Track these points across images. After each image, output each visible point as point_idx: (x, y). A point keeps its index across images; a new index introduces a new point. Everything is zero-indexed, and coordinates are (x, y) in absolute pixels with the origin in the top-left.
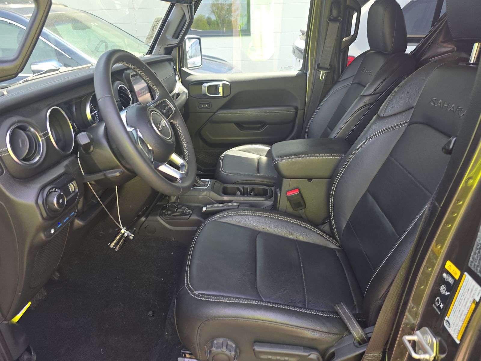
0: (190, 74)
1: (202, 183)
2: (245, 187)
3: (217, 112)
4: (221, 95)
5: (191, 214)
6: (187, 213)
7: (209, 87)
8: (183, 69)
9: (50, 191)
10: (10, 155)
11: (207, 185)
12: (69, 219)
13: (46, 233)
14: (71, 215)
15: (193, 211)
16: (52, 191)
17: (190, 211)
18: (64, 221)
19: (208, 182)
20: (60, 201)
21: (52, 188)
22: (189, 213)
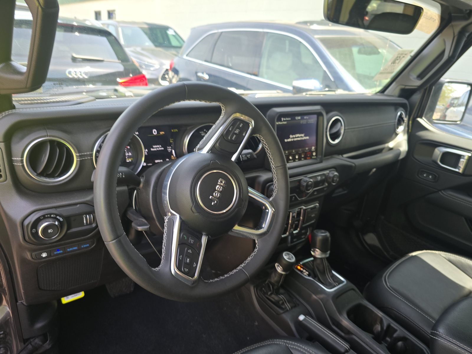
0: (425, 129)
1: (331, 280)
2: (394, 325)
3: (443, 191)
4: (461, 171)
5: (287, 311)
6: (283, 307)
7: (445, 154)
8: (419, 119)
9: (47, 216)
10: (23, 166)
11: (335, 286)
12: (79, 249)
13: (34, 254)
14: (82, 246)
15: (292, 308)
16: (50, 217)
17: (288, 306)
18: (68, 250)
19: (339, 284)
20: (49, 231)
21: (51, 214)
22: (286, 308)
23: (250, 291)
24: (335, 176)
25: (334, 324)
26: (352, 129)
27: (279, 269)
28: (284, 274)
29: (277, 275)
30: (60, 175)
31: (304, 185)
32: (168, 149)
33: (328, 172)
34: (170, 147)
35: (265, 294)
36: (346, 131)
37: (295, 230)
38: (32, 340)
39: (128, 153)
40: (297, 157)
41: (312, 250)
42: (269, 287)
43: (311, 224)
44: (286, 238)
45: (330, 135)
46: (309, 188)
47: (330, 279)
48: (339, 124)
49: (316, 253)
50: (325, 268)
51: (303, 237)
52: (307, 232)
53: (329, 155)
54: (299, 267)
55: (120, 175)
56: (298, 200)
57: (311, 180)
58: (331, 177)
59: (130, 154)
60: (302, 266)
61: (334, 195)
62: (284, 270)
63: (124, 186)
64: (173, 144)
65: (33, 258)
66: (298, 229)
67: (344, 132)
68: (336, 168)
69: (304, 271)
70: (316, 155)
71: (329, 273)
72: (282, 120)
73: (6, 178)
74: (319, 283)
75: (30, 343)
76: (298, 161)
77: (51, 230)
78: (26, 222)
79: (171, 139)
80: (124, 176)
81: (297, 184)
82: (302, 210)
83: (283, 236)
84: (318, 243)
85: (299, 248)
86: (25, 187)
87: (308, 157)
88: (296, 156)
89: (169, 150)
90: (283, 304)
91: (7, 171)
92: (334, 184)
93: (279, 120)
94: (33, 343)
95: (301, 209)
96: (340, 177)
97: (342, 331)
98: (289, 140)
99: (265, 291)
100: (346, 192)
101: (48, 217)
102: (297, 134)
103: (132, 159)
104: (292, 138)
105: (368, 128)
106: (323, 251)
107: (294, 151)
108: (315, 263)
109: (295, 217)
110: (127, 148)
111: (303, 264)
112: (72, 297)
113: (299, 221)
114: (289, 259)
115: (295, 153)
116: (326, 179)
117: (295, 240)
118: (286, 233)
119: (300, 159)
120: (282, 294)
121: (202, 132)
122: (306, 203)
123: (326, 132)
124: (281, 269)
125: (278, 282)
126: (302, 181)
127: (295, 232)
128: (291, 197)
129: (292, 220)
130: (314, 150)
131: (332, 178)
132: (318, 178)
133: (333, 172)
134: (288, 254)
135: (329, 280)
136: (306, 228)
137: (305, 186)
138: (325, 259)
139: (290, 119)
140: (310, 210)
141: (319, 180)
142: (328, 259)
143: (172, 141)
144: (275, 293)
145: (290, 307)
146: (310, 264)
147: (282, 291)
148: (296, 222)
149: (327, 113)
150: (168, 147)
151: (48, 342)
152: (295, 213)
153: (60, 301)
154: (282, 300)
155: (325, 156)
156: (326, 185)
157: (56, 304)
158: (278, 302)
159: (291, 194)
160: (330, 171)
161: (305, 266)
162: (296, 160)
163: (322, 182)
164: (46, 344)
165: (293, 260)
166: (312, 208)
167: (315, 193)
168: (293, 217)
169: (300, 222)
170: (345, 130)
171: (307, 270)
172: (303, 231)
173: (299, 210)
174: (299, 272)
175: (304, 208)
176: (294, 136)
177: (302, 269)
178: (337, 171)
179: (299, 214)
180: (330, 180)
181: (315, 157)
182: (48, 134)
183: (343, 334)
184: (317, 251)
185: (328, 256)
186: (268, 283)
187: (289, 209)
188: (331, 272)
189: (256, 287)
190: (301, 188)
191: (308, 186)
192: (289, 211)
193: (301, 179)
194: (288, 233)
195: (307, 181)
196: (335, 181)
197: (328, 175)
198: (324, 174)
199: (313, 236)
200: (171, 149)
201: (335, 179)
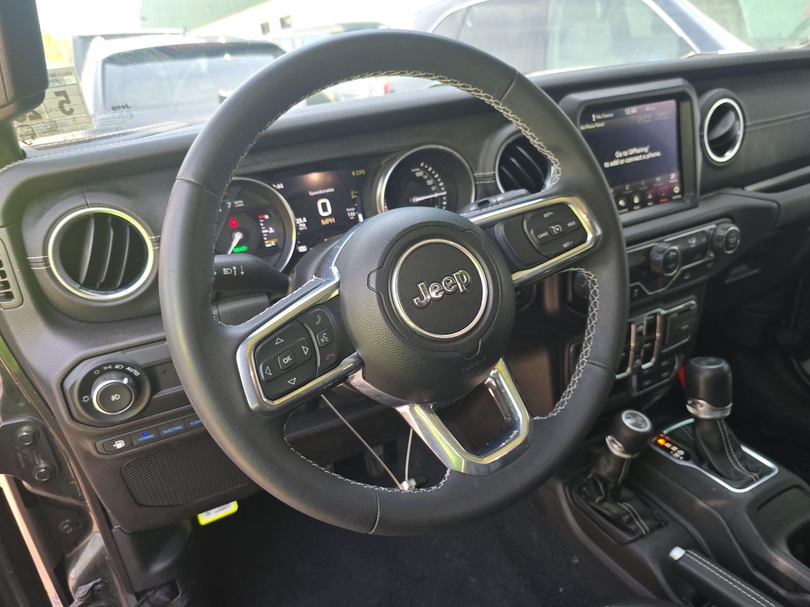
1: (740, 468)
5: (642, 536)
6: (632, 527)
9: (106, 368)
10: (49, 271)
11: (751, 482)
12: (186, 430)
13: (99, 444)
14: (192, 424)
15: (652, 530)
16: (113, 370)
17: (643, 525)
18: (165, 432)
19: (761, 476)
20: (114, 398)
21: (114, 364)
22: (638, 529)
23: (555, 493)
24: (729, 235)
25: (756, 567)
26: (763, 123)
27: (616, 449)
28: (628, 459)
29: (612, 460)
30: (125, 284)
31: (659, 261)
32: (349, 214)
33: (713, 226)
34: (353, 209)
35: (589, 499)
36: (748, 130)
37: (645, 362)
38: (149, 594)
39: (268, 229)
40: (636, 200)
41: (690, 402)
42: (596, 485)
43: (683, 345)
44: (627, 379)
45: (711, 143)
46: (670, 267)
47: (737, 465)
48: (731, 116)
49: (701, 409)
50: (724, 442)
51: (664, 375)
52: (674, 365)
53: (712, 189)
54: (661, 441)
55: (233, 270)
56: (647, 295)
57: (675, 248)
58: (723, 236)
59: (271, 230)
60: (667, 438)
61: (728, 281)
62: (627, 450)
63: (261, 295)
64: (358, 200)
65: (99, 451)
66: (653, 360)
67: (744, 133)
68: (729, 216)
69: (674, 448)
70: (682, 192)
71: (735, 451)
72: (594, 120)
73: (21, 299)
74: (713, 475)
75: (147, 599)
76: (638, 209)
77: (117, 397)
78: (68, 384)
79: (352, 192)
80: (242, 273)
81: (641, 259)
82: (658, 318)
83: (618, 376)
84: (702, 388)
85: (657, 398)
86: (63, 314)
87: (664, 197)
88: (633, 198)
89: (352, 215)
90: (631, 521)
91: (20, 285)
92: (730, 252)
93: (586, 119)
94: (152, 600)
95: (655, 315)
96: (743, 235)
97: (781, 586)
98: (615, 163)
99: (588, 494)
100: (756, 271)
101: (108, 370)
102: (632, 147)
103: (276, 240)
104: (620, 158)
105: (801, 118)
106: (716, 402)
107: (627, 187)
108: (698, 431)
109: (644, 333)
110: (264, 219)
111: (671, 434)
112: (216, 512)
113: (652, 341)
114: (634, 425)
115: (631, 191)
116: (710, 242)
117: (646, 383)
118: (624, 371)
119: (643, 204)
120: (627, 501)
121: (418, 169)
122: (666, 300)
123: (702, 137)
124: (620, 447)
125: (616, 475)
126: (653, 253)
127: (645, 366)
128: (632, 289)
129: (637, 340)
130: (675, 181)
131: (724, 240)
132: (690, 242)
133: (726, 225)
134: (635, 416)
135: (736, 467)
136: (671, 355)
137: (661, 261)
138: (723, 422)
139: (612, 115)
140: (676, 315)
141: (693, 246)
142: (727, 419)
143: (355, 194)
144: (610, 498)
145: (648, 529)
146: (686, 432)
147: (626, 493)
148: (648, 345)
149: (700, 94)
150: (348, 210)
151: (179, 596)
152: (642, 324)
153: (195, 521)
154: (628, 513)
155: (703, 192)
156: (710, 257)
157: (189, 527)
158: (620, 517)
159: (632, 282)
160: (718, 225)
161: (674, 437)
162: (635, 208)
163: (701, 250)
164: (176, 599)
165: (647, 427)
166: (680, 312)
167: (687, 277)
168: (639, 334)
169: (656, 343)
170: (745, 127)
171: (680, 446)
172: (664, 363)
173: (652, 317)
174: (663, 453)
175: (663, 312)
176: (625, 153)
177: (668, 445)
178: (734, 222)
179: (651, 326)
180: (720, 245)
181: (679, 197)
182: (88, 202)
183: (782, 592)
184: (702, 406)
185: (728, 413)
186: (593, 478)
187: (630, 318)
188: (737, 449)
189: (569, 485)
190: (653, 267)
191: (668, 262)
192: (630, 320)
193: (651, 248)
194: (629, 370)
195: (665, 250)
196: (731, 246)
197: (713, 235)
198: (703, 232)
199: (690, 374)
200: (355, 211)
201: (732, 240)
